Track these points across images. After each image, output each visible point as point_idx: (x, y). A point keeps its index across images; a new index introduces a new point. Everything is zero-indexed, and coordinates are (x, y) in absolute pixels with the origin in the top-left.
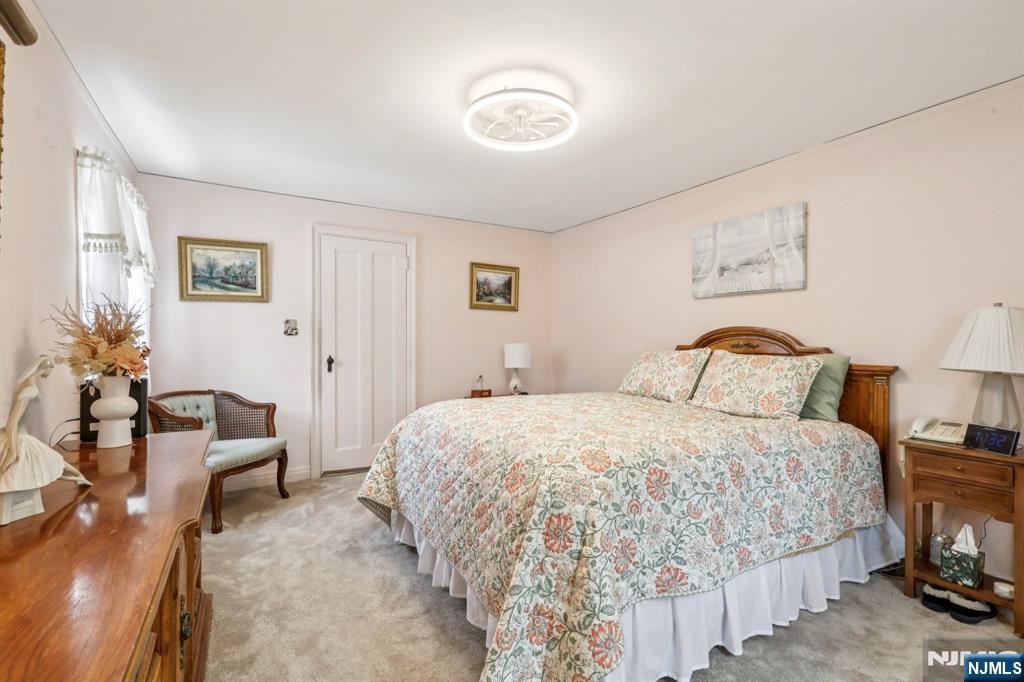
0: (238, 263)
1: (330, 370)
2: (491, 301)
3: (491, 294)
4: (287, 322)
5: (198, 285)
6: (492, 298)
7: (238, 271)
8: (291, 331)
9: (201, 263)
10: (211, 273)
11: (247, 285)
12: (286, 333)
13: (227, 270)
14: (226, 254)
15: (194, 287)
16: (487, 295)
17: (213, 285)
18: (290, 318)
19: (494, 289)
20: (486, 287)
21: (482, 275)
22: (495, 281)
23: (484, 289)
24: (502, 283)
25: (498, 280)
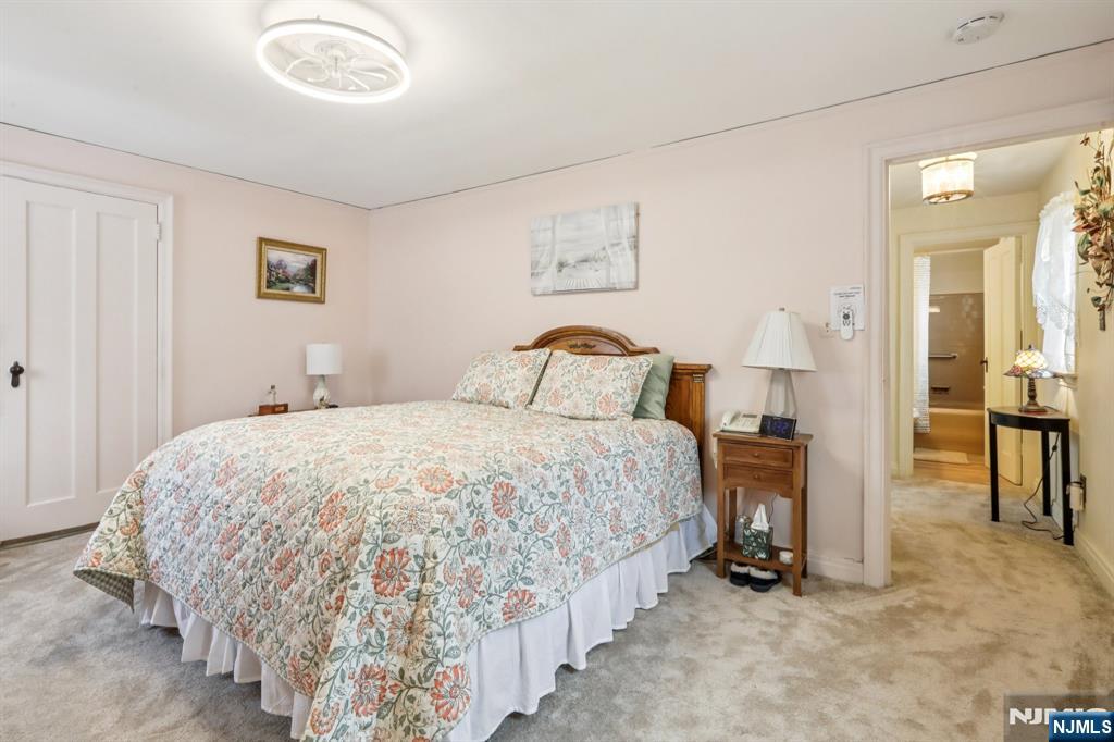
1: (16, 384)
2: (288, 289)
3: (287, 280)
6: (291, 285)
16: (282, 282)
19: (292, 274)
20: (280, 271)
21: (274, 255)
22: (294, 264)
23: (278, 274)
24: (303, 266)
25: (298, 262)
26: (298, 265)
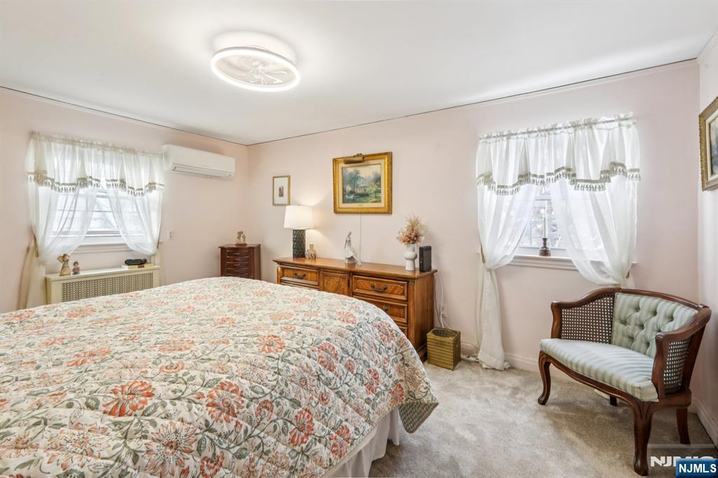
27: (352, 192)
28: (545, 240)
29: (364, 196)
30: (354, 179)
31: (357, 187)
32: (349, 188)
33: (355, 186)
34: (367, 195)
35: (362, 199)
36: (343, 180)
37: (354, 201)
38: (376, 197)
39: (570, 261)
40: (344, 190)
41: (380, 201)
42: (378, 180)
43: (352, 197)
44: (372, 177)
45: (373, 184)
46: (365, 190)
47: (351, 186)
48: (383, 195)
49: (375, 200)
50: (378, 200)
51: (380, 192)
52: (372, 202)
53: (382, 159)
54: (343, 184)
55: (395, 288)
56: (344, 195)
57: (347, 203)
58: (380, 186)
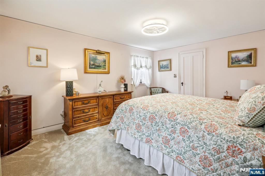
0: (166, 64)
1: (182, 85)
2: (240, 64)
3: (239, 61)
4: (174, 75)
5: (161, 69)
6: (241, 62)
7: (166, 65)
8: (175, 76)
9: (161, 65)
10: (163, 66)
11: (168, 68)
12: (174, 77)
13: (165, 65)
14: (165, 62)
15: (160, 69)
16: (237, 62)
17: (163, 68)
18: (175, 74)
19: (241, 59)
20: (237, 59)
21: (234, 55)
22: (241, 56)
23: (235, 60)
24: (246, 56)
25: (243, 55)
26: (243, 56)
27: (93, 65)
28: (141, 80)
29: (99, 67)
30: (95, 59)
31: (96, 63)
32: (92, 63)
33: (95, 62)
34: (100, 66)
35: (98, 68)
36: (90, 59)
37: (94, 68)
38: (104, 68)
39: (145, 84)
40: (90, 63)
41: (106, 69)
42: (105, 61)
43: (93, 66)
44: (103, 60)
45: (103, 62)
46: (99, 64)
47: (93, 62)
48: (107, 67)
49: (103, 68)
50: (105, 68)
51: (105, 66)
52: (102, 69)
53: (107, 54)
54: (89, 61)
55: (127, 96)
56: (90, 65)
57: (91, 69)
58: (105, 64)
